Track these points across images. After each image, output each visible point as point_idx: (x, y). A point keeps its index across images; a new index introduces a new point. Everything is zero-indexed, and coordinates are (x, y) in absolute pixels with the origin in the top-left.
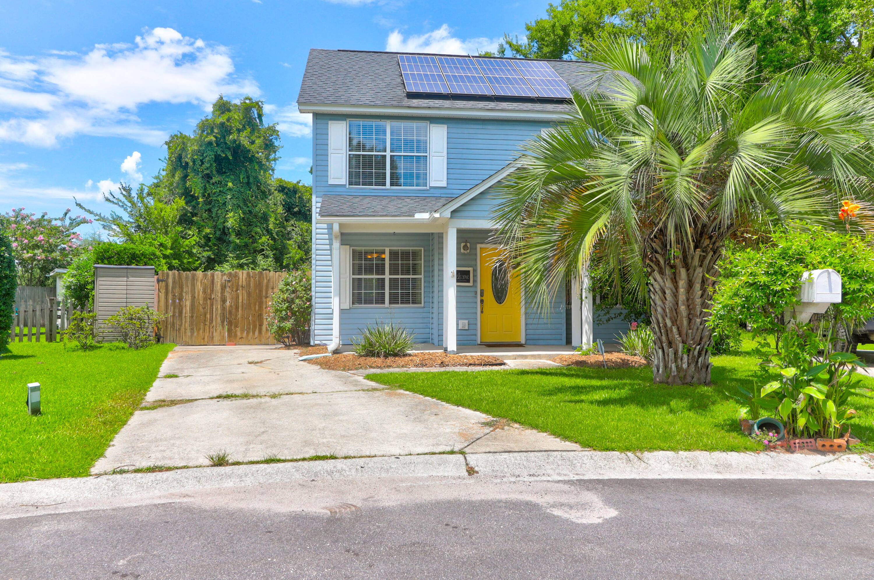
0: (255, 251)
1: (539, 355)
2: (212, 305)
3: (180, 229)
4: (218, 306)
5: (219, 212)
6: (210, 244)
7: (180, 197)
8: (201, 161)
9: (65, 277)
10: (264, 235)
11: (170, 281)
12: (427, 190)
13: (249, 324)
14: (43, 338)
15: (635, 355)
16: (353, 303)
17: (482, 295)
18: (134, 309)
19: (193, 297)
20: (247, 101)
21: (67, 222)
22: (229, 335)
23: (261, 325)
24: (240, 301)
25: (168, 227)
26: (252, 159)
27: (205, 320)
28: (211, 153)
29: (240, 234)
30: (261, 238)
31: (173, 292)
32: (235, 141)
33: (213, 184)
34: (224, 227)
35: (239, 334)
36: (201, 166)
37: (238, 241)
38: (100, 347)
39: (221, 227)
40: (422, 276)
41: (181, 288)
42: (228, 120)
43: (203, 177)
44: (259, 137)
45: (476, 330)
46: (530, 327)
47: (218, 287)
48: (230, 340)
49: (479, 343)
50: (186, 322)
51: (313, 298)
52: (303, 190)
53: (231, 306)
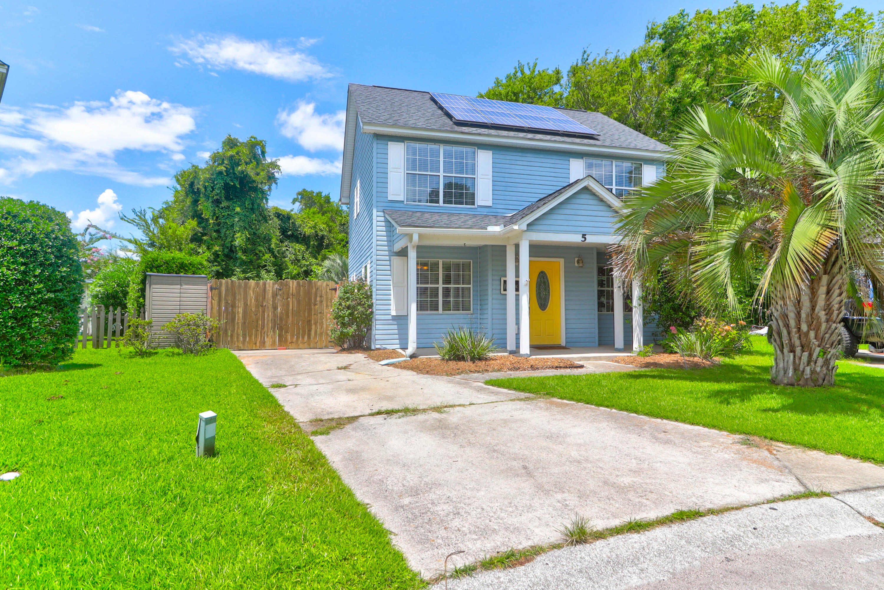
0: (259, 267)
1: (600, 357)
2: (264, 312)
3: (192, 246)
4: (269, 314)
5: (228, 232)
6: (219, 260)
7: (193, 219)
8: (212, 187)
9: (92, 287)
10: (266, 253)
11: (223, 289)
12: (476, 209)
13: (298, 329)
14: (90, 344)
15: (695, 356)
18: (190, 315)
19: (246, 304)
20: (253, 140)
21: (87, 238)
22: (280, 340)
23: (310, 331)
24: (291, 308)
25: (181, 244)
26: (255, 189)
27: (257, 326)
28: (222, 182)
29: (246, 252)
30: (264, 255)
31: (225, 299)
32: (243, 172)
33: (222, 208)
34: (232, 245)
35: (289, 338)
36: (212, 192)
37: (244, 258)
38: (156, 353)
39: (229, 245)
40: (471, 286)
41: (234, 295)
42: (237, 153)
43: (213, 202)
44: (263, 170)
46: (570, 331)
47: (269, 295)
48: (280, 345)
50: (238, 328)
51: (374, 305)
52: (295, 217)
53: (281, 313)
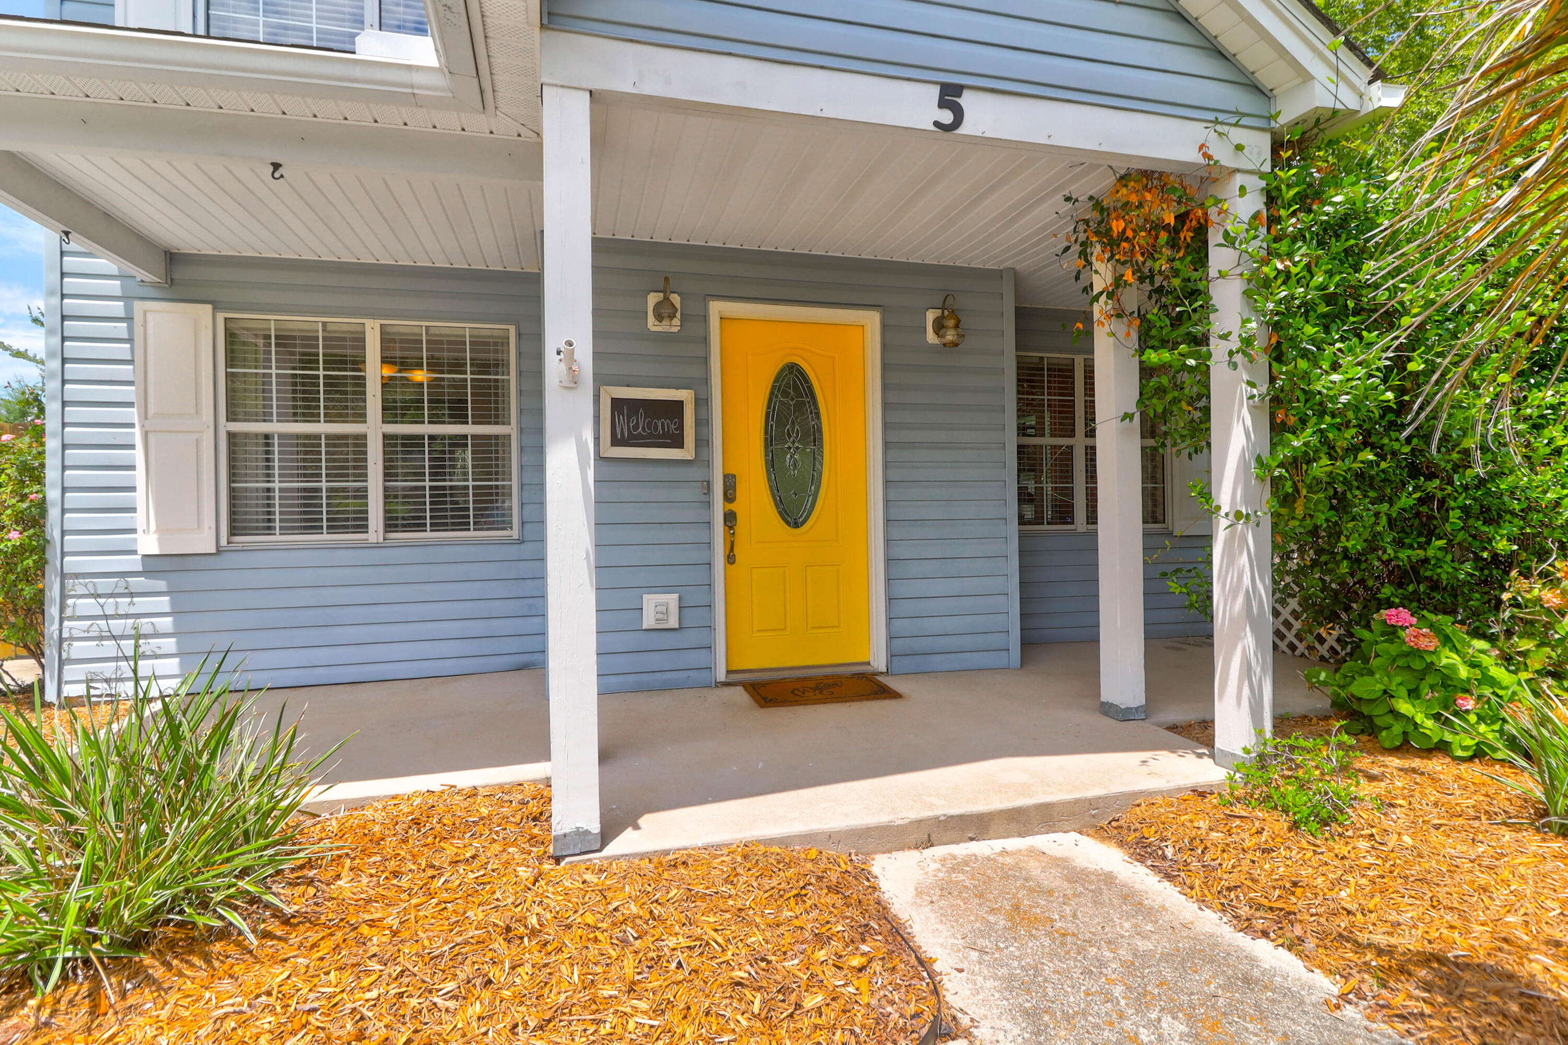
16: (234, 531)
17: (729, 496)
40: (511, 429)
45: (710, 628)
46: (905, 607)
49: (721, 676)
51: (53, 513)
